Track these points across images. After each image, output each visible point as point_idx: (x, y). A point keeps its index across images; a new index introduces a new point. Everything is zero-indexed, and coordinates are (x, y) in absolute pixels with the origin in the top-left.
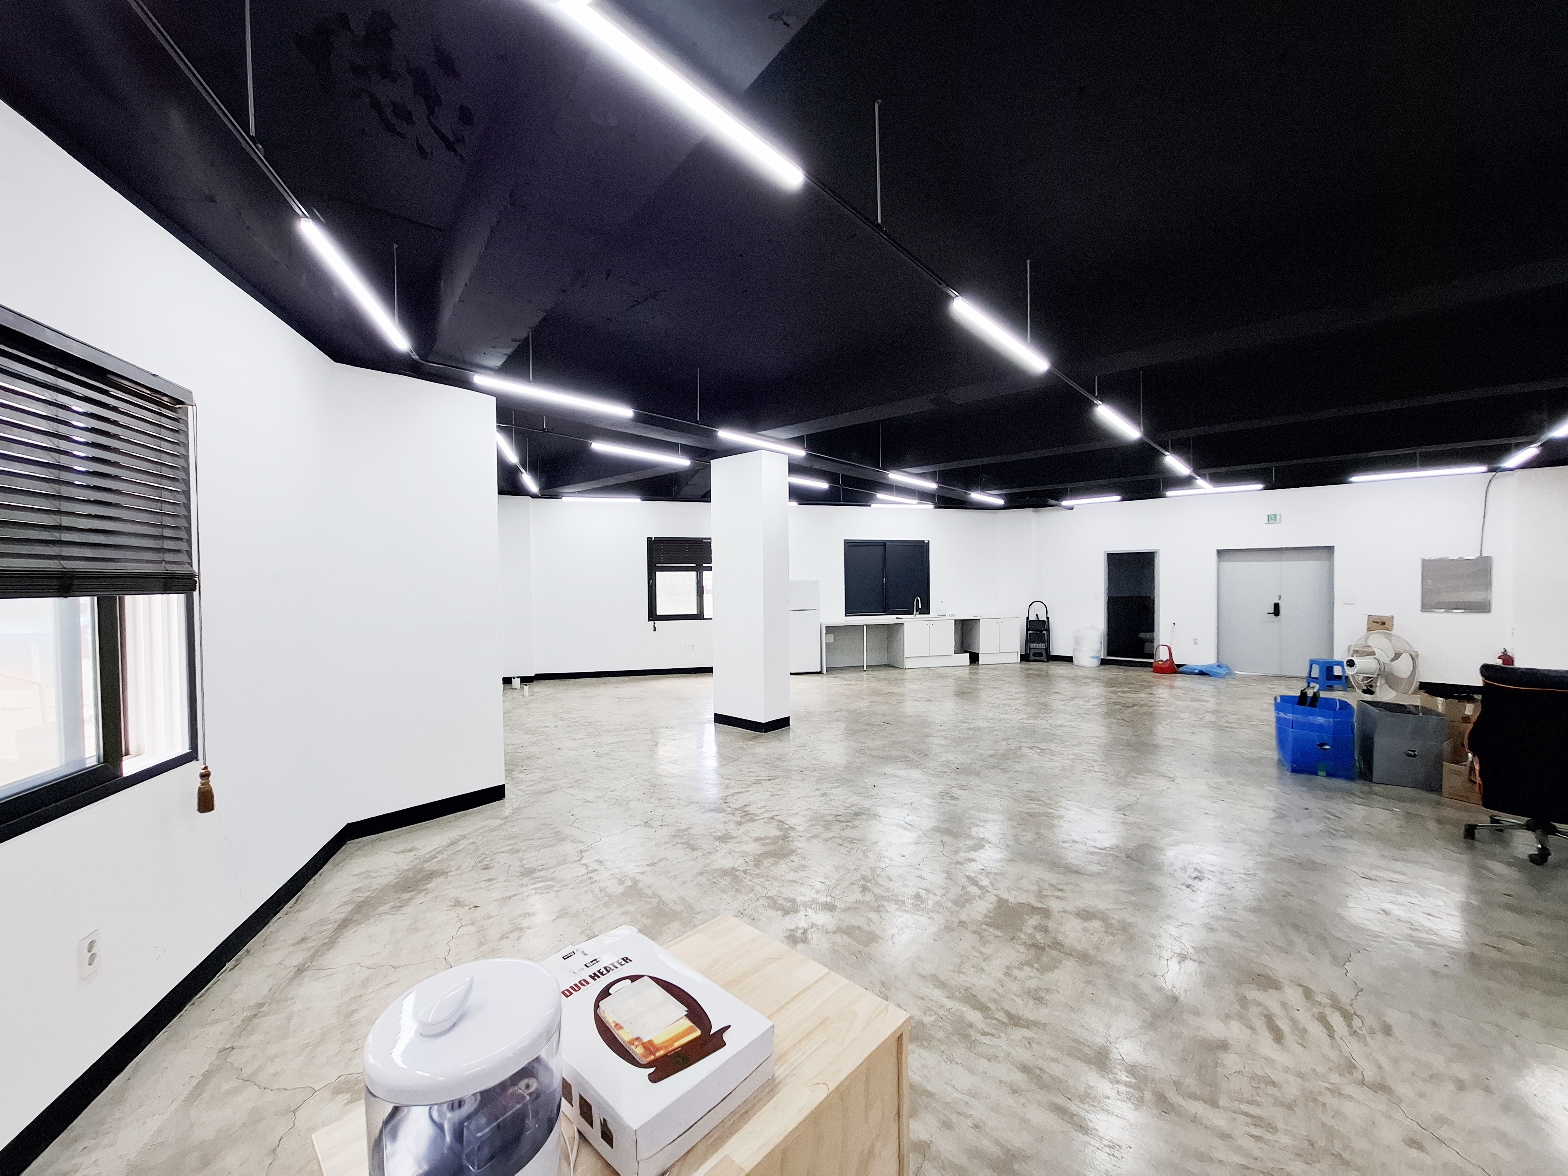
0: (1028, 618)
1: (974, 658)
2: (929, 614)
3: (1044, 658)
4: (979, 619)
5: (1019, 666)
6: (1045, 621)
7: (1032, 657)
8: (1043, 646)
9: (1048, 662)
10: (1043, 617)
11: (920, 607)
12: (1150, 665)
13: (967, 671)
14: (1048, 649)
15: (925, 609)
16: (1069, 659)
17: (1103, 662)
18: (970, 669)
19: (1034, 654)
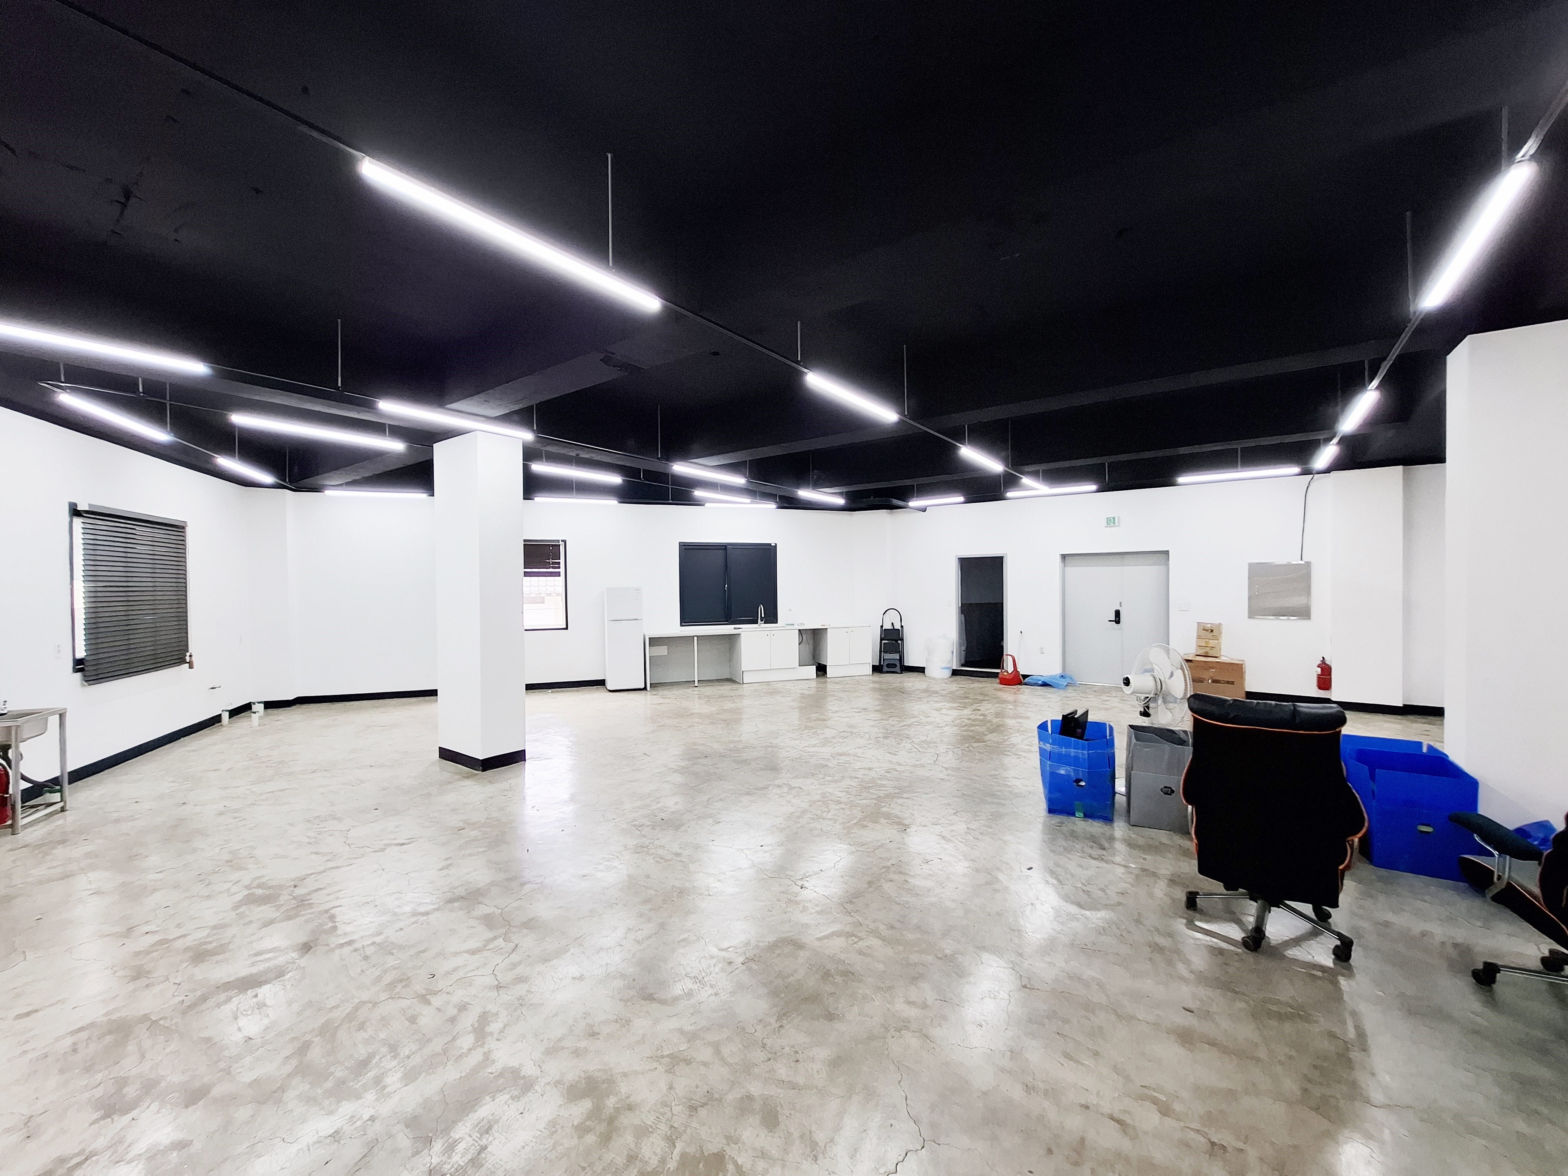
0: (882, 627)
1: (822, 670)
2: (777, 623)
3: (898, 669)
4: (826, 629)
5: (871, 678)
6: (899, 630)
7: (885, 669)
8: (897, 656)
9: (902, 673)
10: (898, 626)
11: (763, 616)
12: (996, 675)
13: (813, 684)
14: (901, 659)
15: (772, 617)
16: (921, 670)
17: (955, 673)
18: (818, 683)
19: (888, 666)
